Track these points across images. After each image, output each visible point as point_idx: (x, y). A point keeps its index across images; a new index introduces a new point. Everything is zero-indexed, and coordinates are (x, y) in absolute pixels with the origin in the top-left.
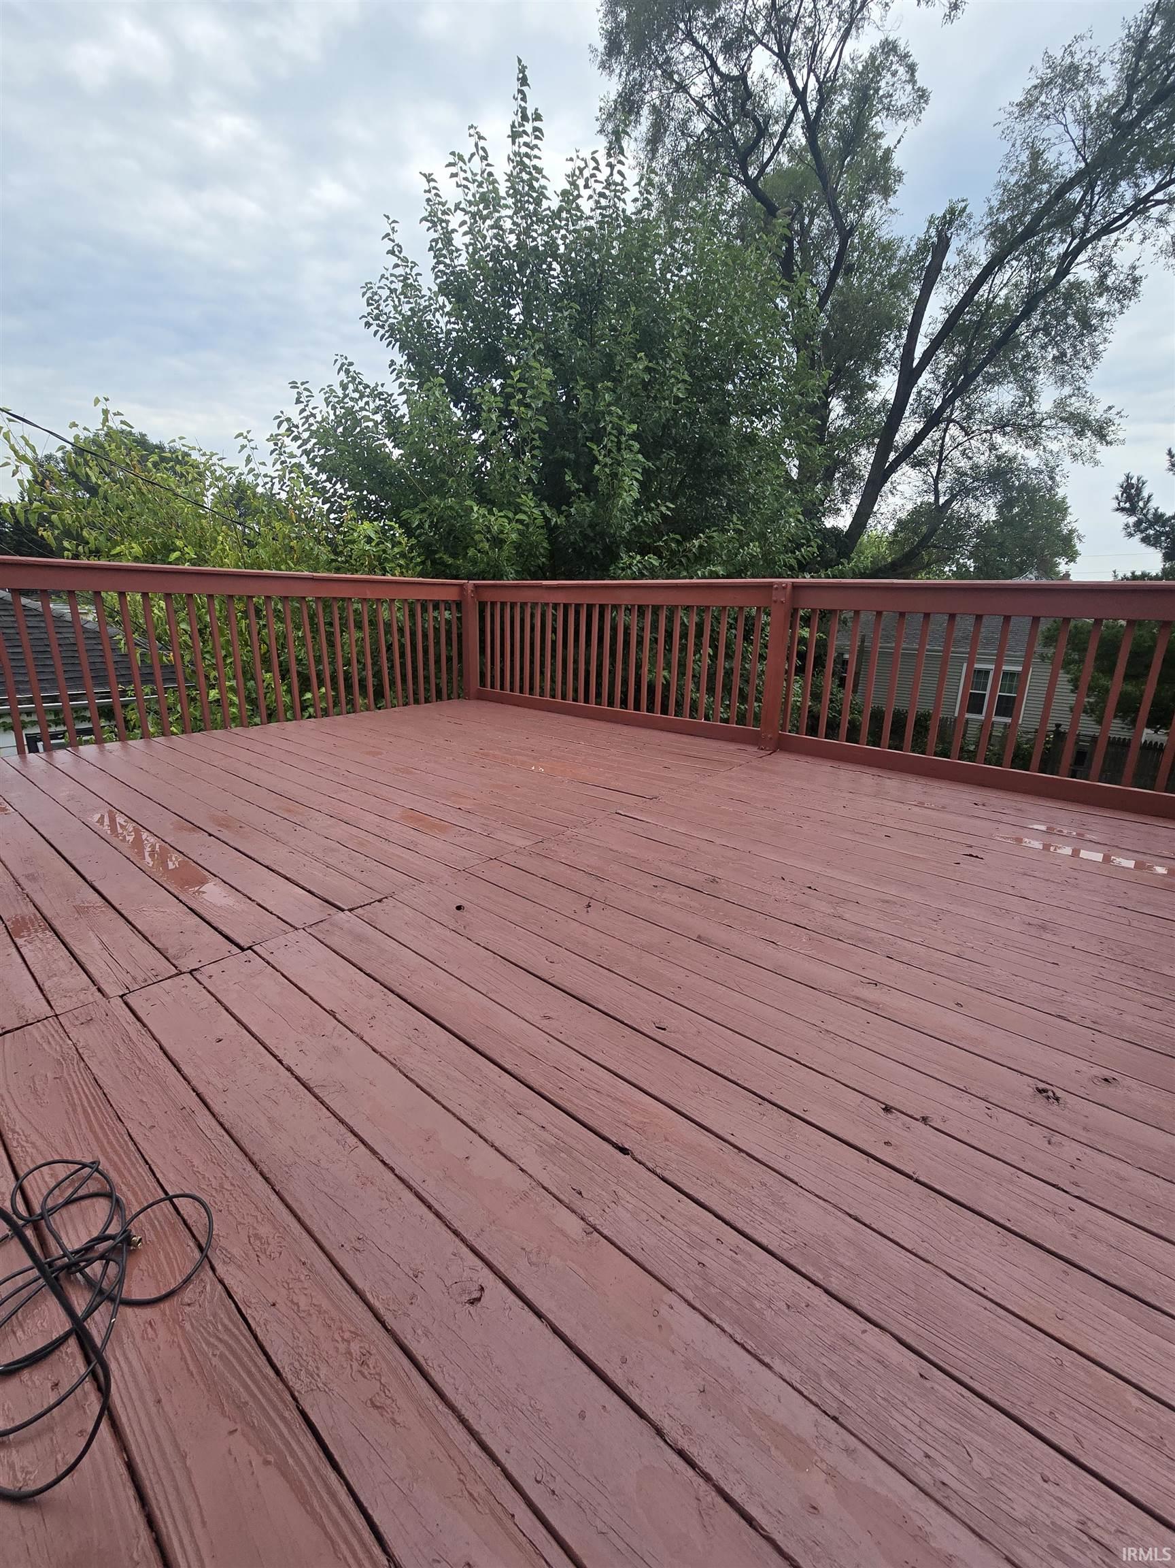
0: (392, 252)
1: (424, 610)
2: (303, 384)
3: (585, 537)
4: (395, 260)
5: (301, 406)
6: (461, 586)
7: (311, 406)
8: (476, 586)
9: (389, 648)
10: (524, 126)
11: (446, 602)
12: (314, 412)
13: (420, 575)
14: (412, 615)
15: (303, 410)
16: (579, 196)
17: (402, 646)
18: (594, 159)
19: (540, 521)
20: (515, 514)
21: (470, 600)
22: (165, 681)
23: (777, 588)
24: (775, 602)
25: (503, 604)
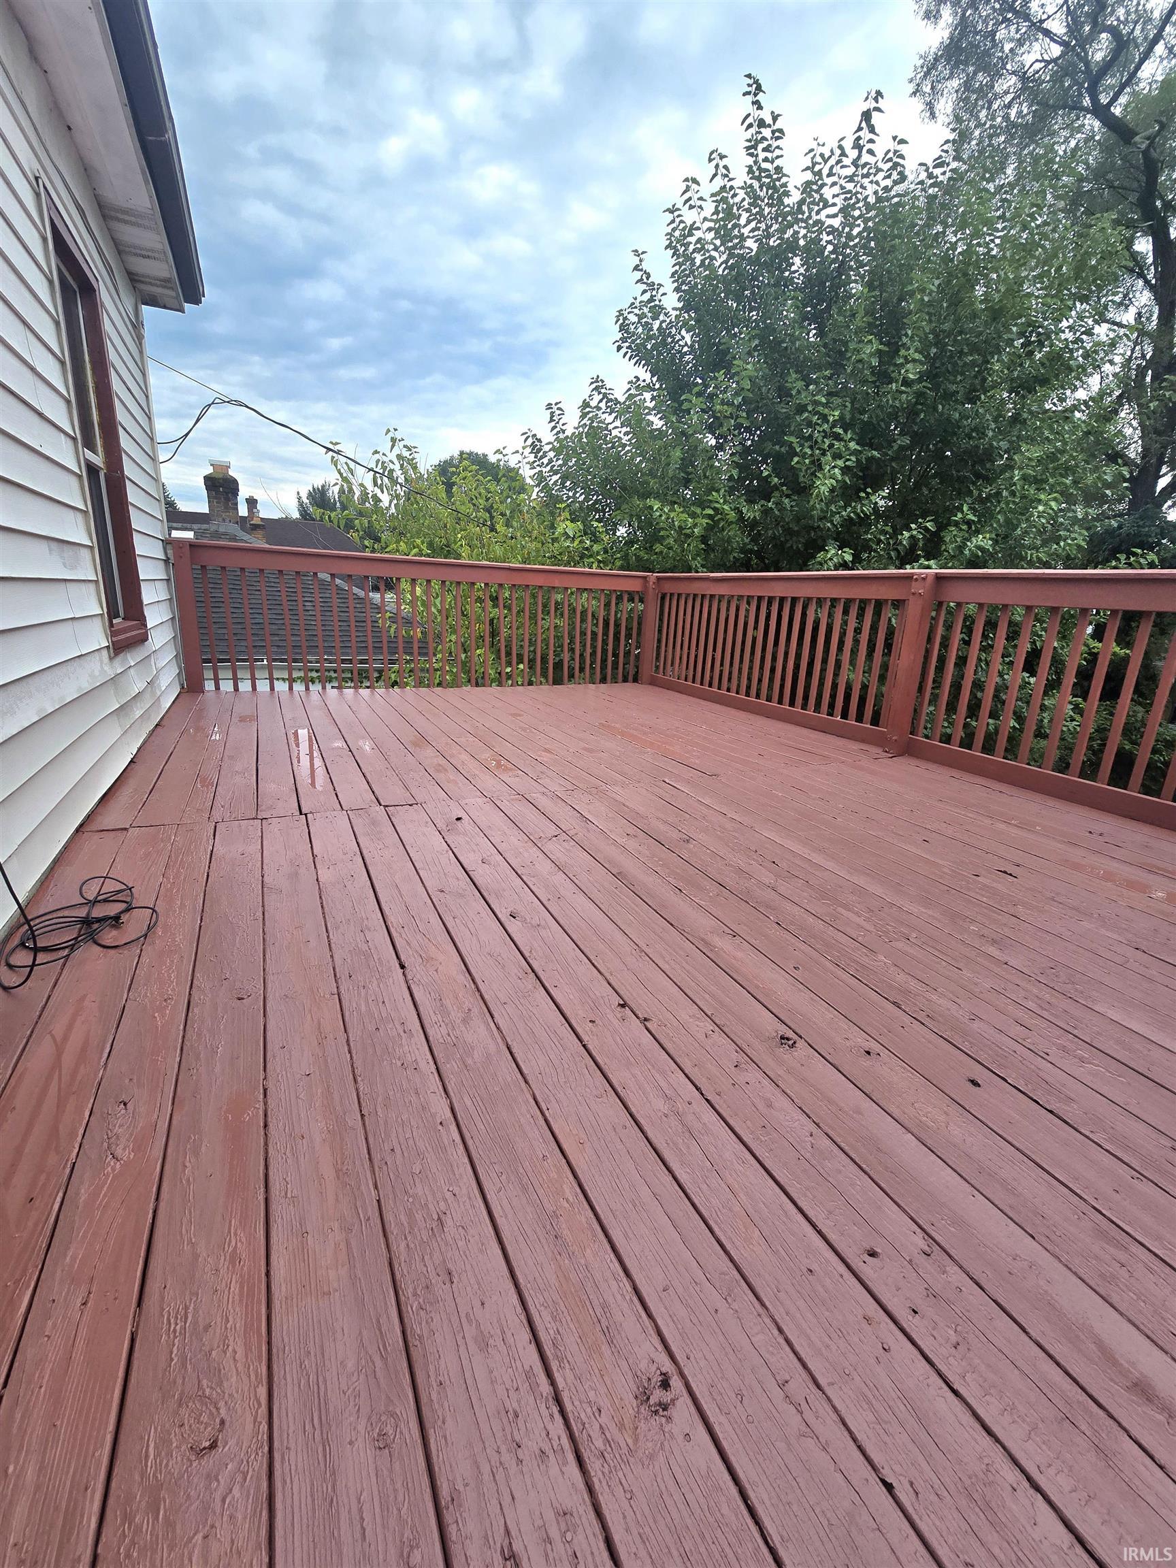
0: (640, 281)
1: (619, 599)
2: (556, 404)
3: (788, 532)
4: (644, 287)
5: (553, 424)
6: (645, 578)
7: (561, 422)
8: (659, 579)
9: (583, 633)
10: (760, 133)
11: (629, 593)
12: (564, 428)
13: (622, 568)
14: (608, 605)
15: (555, 427)
16: (823, 185)
17: (594, 634)
18: (841, 147)
19: (733, 515)
20: (703, 509)
21: (651, 590)
22: (420, 654)
23: (916, 579)
24: (913, 594)
25: (679, 595)
